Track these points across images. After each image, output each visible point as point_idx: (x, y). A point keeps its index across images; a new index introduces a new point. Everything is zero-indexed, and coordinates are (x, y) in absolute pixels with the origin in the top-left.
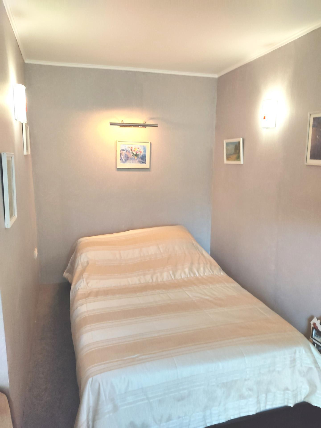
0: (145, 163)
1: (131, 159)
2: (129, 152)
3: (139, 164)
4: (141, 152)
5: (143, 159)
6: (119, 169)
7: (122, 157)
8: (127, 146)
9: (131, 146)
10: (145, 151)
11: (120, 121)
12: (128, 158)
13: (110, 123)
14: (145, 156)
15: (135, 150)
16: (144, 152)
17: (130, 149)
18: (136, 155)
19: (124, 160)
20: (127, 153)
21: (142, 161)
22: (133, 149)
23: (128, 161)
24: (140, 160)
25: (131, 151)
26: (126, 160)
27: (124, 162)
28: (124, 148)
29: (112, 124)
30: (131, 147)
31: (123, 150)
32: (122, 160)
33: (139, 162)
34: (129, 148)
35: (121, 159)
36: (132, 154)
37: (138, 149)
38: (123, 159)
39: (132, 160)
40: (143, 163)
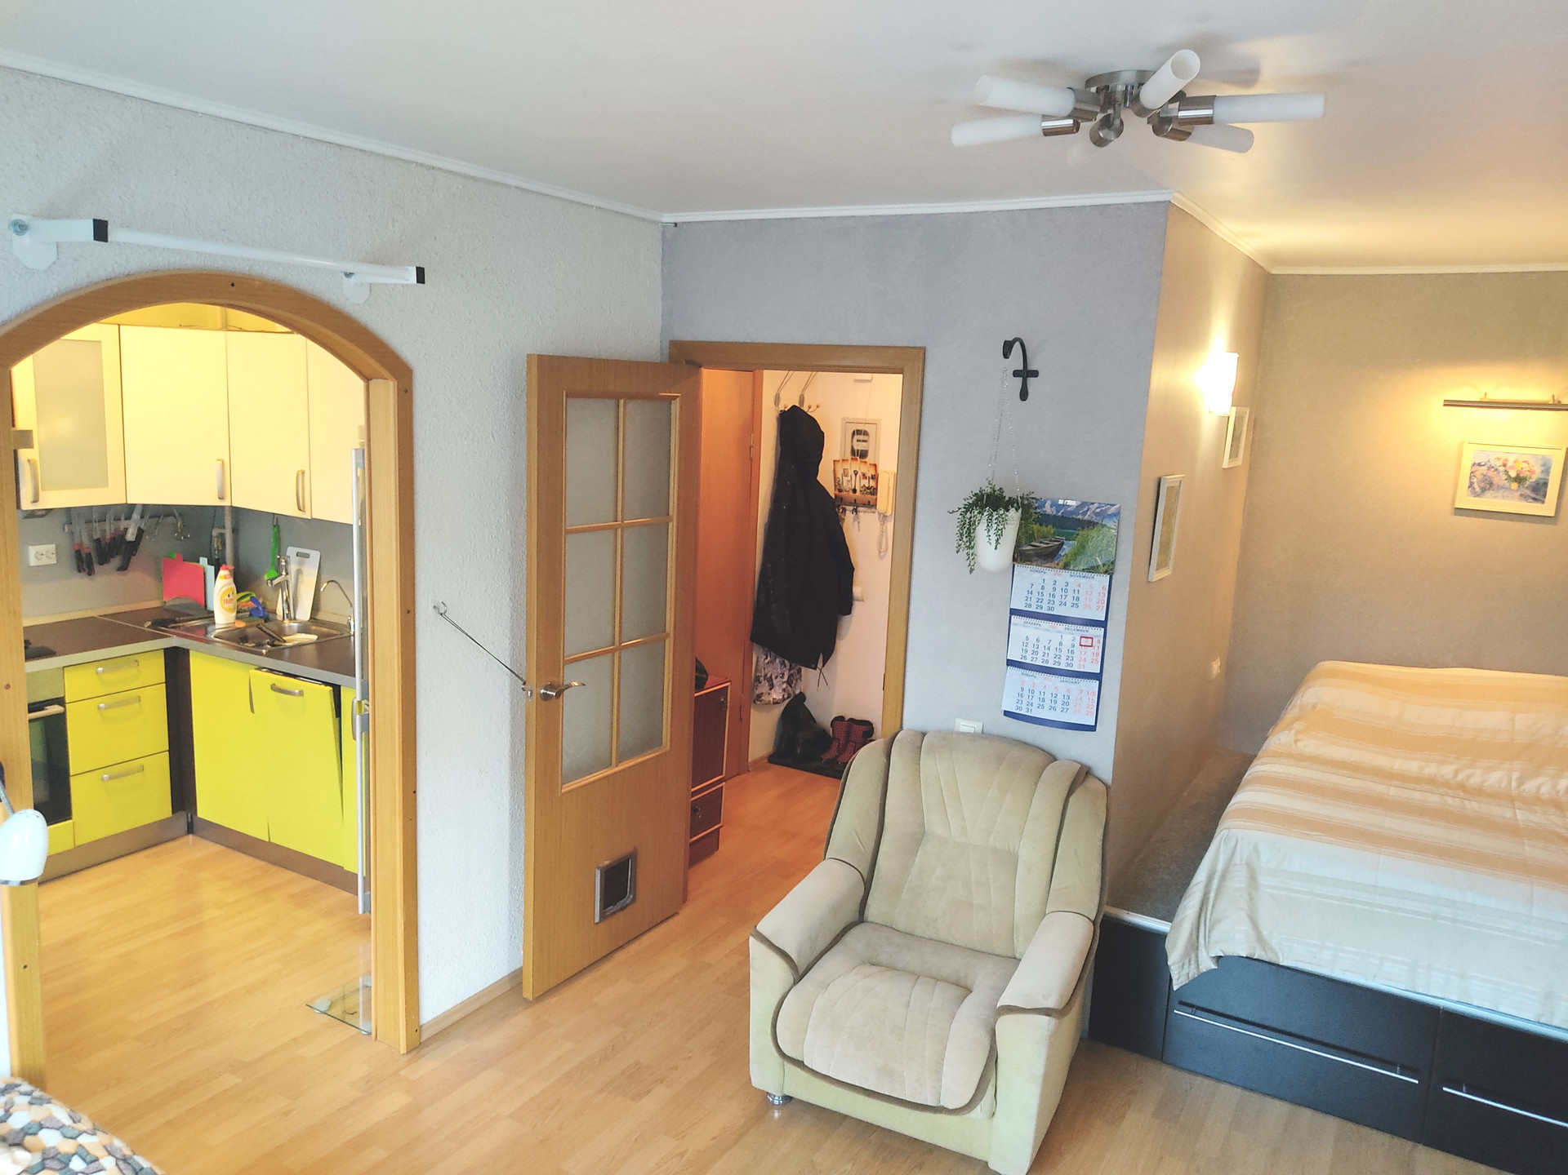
0: (1543, 502)
1: (1500, 488)
2: (1496, 470)
3: (1524, 503)
4: (1533, 472)
5: (1538, 490)
6: (1460, 511)
7: (1475, 480)
8: (1493, 455)
9: (1504, 456)
10: (1547, 471)
11: (1475, 397)
12: (1491, 484)
13: (1445, 401)
14: (1546, 484)
15: (1516, 465)
16: (1542, 472)
17: (1500, 463)
18: (1519, 479)
19: (1478, 489)
20: (1491, 473)
21: (1533, 496)
22: (1510, 463)
23: (1488, 493)
24: (1529, 493)
25: (1502, 469)
26: (1483, 490)
27: (1477, 495)
28: (1482, 460)
29: (1449, 403)
30: (1503, 459)
31: (1479, 465)
32: (1474, 488)
33: (1524, 497)
34: (1499, 459)
35: (1471, 485)
36: (1505, 477)
37: (1525, 465)
38: (1476, 485)
39: (1501, 491)
40: (1535, 499)
